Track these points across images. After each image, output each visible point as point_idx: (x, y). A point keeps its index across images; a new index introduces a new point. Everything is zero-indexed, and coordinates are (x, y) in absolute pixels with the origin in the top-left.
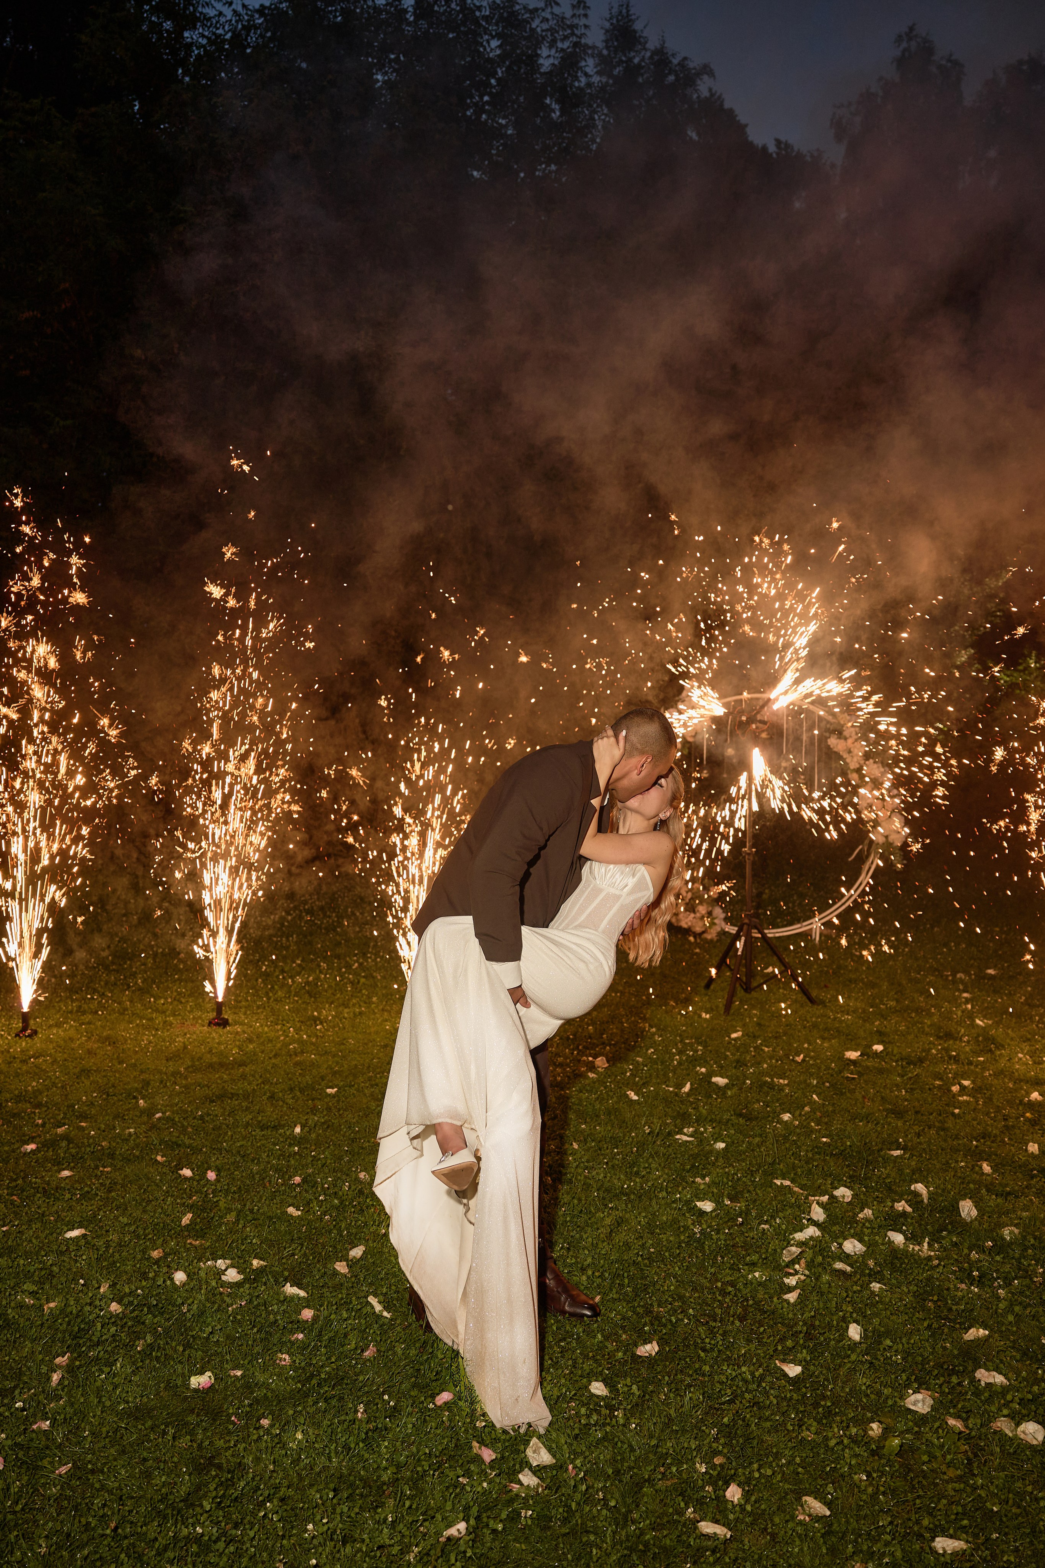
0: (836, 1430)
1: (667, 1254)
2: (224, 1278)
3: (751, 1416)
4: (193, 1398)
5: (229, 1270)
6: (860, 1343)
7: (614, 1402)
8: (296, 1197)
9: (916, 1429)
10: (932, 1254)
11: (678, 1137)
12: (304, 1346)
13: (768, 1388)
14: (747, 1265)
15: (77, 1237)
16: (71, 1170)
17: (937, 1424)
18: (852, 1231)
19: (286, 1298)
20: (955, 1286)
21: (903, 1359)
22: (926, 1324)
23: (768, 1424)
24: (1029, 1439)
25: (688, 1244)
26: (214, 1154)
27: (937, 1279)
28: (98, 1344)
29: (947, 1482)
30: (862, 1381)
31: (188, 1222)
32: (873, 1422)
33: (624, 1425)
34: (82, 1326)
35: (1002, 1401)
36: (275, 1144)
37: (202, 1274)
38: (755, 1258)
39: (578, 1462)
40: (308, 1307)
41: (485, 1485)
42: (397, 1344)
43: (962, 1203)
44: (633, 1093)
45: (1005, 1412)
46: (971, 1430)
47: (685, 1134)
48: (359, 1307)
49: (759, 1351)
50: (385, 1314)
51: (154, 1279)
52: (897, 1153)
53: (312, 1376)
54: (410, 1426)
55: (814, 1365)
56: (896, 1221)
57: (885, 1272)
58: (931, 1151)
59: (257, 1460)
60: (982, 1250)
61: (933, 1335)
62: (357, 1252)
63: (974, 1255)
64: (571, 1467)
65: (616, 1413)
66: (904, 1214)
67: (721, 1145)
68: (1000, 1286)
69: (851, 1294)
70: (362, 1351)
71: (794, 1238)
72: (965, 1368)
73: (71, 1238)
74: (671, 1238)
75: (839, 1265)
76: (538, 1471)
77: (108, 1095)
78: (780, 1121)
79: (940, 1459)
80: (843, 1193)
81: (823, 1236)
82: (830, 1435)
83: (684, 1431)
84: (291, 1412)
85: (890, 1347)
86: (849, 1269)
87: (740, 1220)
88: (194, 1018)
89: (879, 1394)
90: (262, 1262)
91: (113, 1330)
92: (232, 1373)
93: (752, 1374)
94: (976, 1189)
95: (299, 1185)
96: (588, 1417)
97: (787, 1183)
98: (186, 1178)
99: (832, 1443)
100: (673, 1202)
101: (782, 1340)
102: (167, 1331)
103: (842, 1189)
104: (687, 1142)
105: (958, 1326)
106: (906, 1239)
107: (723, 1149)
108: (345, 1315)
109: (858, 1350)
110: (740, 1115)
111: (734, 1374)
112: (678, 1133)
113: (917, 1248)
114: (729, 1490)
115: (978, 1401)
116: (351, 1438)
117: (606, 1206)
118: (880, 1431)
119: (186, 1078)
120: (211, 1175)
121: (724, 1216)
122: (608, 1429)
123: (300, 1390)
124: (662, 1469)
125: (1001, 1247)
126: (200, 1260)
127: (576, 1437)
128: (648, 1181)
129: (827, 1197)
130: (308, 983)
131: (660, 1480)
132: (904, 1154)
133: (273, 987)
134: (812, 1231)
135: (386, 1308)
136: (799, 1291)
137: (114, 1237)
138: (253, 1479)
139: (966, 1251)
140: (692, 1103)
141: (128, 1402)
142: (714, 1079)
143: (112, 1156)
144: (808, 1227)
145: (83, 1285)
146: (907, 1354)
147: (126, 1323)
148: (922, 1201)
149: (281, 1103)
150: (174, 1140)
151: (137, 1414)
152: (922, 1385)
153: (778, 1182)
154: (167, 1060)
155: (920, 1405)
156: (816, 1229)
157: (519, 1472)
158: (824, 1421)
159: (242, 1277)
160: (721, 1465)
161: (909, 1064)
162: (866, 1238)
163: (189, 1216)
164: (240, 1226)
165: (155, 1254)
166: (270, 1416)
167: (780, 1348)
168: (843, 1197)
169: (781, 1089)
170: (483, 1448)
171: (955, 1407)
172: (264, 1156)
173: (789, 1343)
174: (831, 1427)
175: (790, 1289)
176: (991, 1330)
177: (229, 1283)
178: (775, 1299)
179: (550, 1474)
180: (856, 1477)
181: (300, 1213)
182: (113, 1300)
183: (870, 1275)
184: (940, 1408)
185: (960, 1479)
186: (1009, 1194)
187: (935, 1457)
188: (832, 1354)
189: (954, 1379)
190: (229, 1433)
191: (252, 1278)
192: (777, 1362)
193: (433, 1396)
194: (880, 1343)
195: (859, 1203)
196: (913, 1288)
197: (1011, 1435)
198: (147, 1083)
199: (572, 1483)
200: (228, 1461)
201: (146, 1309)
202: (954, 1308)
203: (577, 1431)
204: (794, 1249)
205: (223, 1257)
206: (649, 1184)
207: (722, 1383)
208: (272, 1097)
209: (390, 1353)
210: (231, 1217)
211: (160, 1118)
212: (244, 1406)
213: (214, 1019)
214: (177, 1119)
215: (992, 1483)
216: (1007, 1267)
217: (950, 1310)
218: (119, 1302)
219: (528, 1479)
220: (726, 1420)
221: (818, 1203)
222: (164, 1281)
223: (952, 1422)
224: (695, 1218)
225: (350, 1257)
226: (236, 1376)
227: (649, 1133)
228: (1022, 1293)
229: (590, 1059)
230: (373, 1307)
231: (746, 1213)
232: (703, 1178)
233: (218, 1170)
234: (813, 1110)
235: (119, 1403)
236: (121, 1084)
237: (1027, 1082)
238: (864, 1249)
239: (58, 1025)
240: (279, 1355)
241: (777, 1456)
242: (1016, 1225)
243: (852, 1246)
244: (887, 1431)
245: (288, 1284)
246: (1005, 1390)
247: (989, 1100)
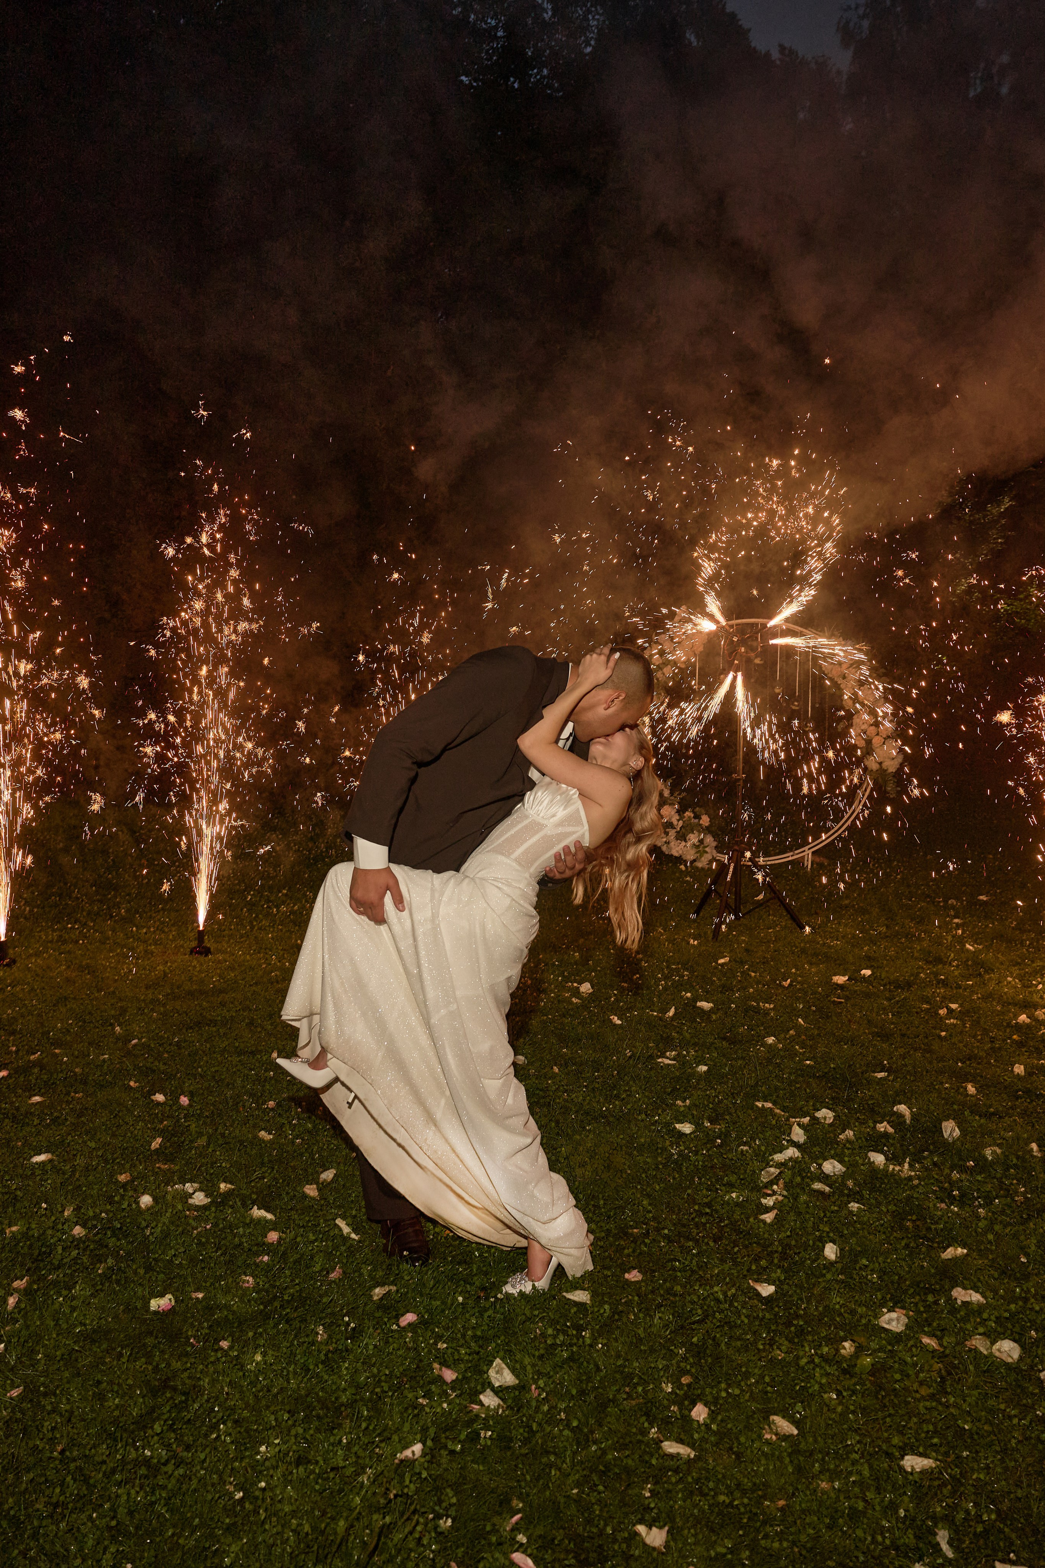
0: (807, 1349)
1: (643, 1176)
2: (191, 1201)
3: (721, 1336)
4: (152, 1320)
5: (197, 1194)
6: (836, 1262)
7: (582, 1322)
8: (268, 1121)
9: (890, 1348)
10: (913, 1173)
11: (660, 1060)
12: (268, 1267)
13: (739, 1307)
14: (724, 1185)
15: (43, 1162)
16: (41, 1096)
17: (911, 1343)
18: (833, 1152)
19: (252, 1220)
20: (935, 1205)
21: (879, 1278)
22: (903, 1243)
23: (739, 1343)
24: (1004, 1357)
25: (665, 1165)
26: (189, 1079)
27: (917, 1198)
28: (59, 1267)
29: (919, 1400)
30: (836, 1300)
31: (158, 1146)
32: (846, 1341)
33: (591, 1346)
34: (44, 1250)
35: (978, 1320)
36: (251, 1070)
37: (169, 1197)
38: (733, 1178)
39: (541, 1383)
40: (274, 1229)
41: (445, 1405)
42: (363, 1266)
43: (944, 1124)
44: (616, 1018)
45: (981, 1330)
46: (945, 1348)
47: (667, 1058)
48: (327, 1229)
49: (732, 1271)
50: (353, 1236)
51: (119, 1203)
52: (881, 1075)
53: (275, 1297)
54: (371, 1347)
55: (788, 1284)
56: (877, 1142)
57: (864, 1192)
58: (915, 1073)
59: (213, 1382)
60: (963, 1169)
61: (910, 1255)
62: (328, 1175)
63: (955, 1175)
64: (533, 1387)
65: (584, 1333)
66: (885, 1135)
67: (704, 1068)
68: (980, 1206)
69: (828, 1214)
70: (328, 1273)
71: (773, 1159)
72: (942, 1287)
73: (37, 1163)
74: (648, 1160)
75: (817, 1186)
76: (499, 1392)
77: (84, 1022)
78: (764, 1044)
79: (913, 1376)
80: (826, 1115)
81: (803, 1158)
82: (801, 1353)
83: (652, 1350)
84: (251, 1334)
85: (866, 1266)
86: (827, 1189)
87: (719, 1141)
88: (175, 947)
89: (853, 1312)
90: (229, 1186)
91: (75, 1253)
92: (194, 1295)
93: (725, 1294)
94: (960, 1110)
95: (272, 1109)
96: (555, 1337)
97: (769, 1105)
98: (159, 1104)
99: (803, 1362)
100: (653, 1124)
101: (757, 1260)
102: (128, 1254)
103: (824, 1110)
104: (669, 1065)
105: (936, 1245)
106: (887, 1159)
107: (705, 1072)
108: (312, 1237)
109: (834, 1270)
110: (724, 1039)
111: (706, 1293)
112: (660, 1057)
113: (897, 1168)
114: (695, 1409)
115: (954, 1320)
116: (310, 1360)
117: (584, 1128)
118: (853, 1349)
119: (164, 1005)
120: (184, 1100)
121: (703, 1138)
122: (575, 1349)
123: (262, 1311)
124: (627, 1389)
125: (983, 1166)
126: (167, 1184)
127: (541, 1357)
128: (628, 1103)
129: (808, 1118)
130: (293, 912)
131: (624, 1399)
132: (888, 1076)
133: (257, 916)
134: (791, 1152)
135: (355, 1231)
136: (775, 1211)
137: (80, 1161)
138: (208, 1401)
139: (947, 1171)
140: (676, 1027)
141: (85, 1325)
142: (699, 1004)
143: (85, 1083)
144: (787, 1148)
145: (46, 1209)
146: (883, 1273)
147: (88, 1246)
148: (905, 1122)
149: (259, 1029)
150: (148, 1065)
151: (91, 1337)
152: (896, 1303)
153: (759, 1104)
154: (146, 988)
155: (894, 1323)
156: (795, 1150)
157: (481, 1393)
158: (796, 1340)
159: (209, 1200)
160: (689, 1385)
161: (897, 988)
162: (846, 1159)
163: (159, 1140)
164: (210, 1150)
165: (122, 1178)
166: (230, 1339)
167: (754, 1267)
168: (825, 1118)
169: (766, 1013)
170: (444, 1369)
171: (929, 1325)
172: (239, 1081)
173: (763, 1263)
174: (803, 1346)
175: (767, 1210)
176: (970, 1249)
177: (197, 1206)
178: (751, 1220)
179: (512, 1395)
180: (826, 1396)
181: (271, 1137)
182: (76, 1224)
183: (848, 1196)
184: (915, 1327)
185: (932, 1397)
186: (993, 1114)
187: (908, 1376)
188: (807, 1274)
189: (930, 1298)
190: (187, 1354)
191: (219, 1202)
192: (750, 1281)
193: (397, 1317)
194: (856, 1262)
195: (841, 1124)
196: (892, 1207)
197: (985, 1353)
198: (123, 1011)
199: (534, 1404)
200: (184, 1384)
201: (109, 1233)
202: (933, 1227)
203: (542, 1351)
204: (772, 1170)
205: (191, 1181)
206: (629, 1107)
207: (693, 1302)
208: (251, 1023)
209: (356, 1274)
210: (202, 1141)
211: (135, 1045)
212: (203, 1328)
213: (195, 948)
214: (152, 1046)
215: (965, 1401)
216: (988, 1187)
217: (929, 1229)
218: (84, 1226)
219: (489, 1400)
220: (695, 1340)
221: (799, 1125)
222: (129, 1205)
223: (926, 1340)
224: (673, 1139)
225: (321, 1180)
226: (198, 1298)
227: (630, 1057)
228: (1003, 1212)
229: (575, 985)
230: (341, 1230)
231: (725, 1135)
232: (684, 1101)
233: (191, 1095)
234: (798, 1035)
235: (75, 1326)
236: (98, 1012)
237: (1016, 1005)
238: (844, 1169)
239: (37, 954)
240: (244, 1277)
241: (747, 1375)
242: (999, 1146)
243: (831, 1167)
244: (860, 1349)
245: (256, 1207)
246: (981, 1308)
247: (976, 1023)
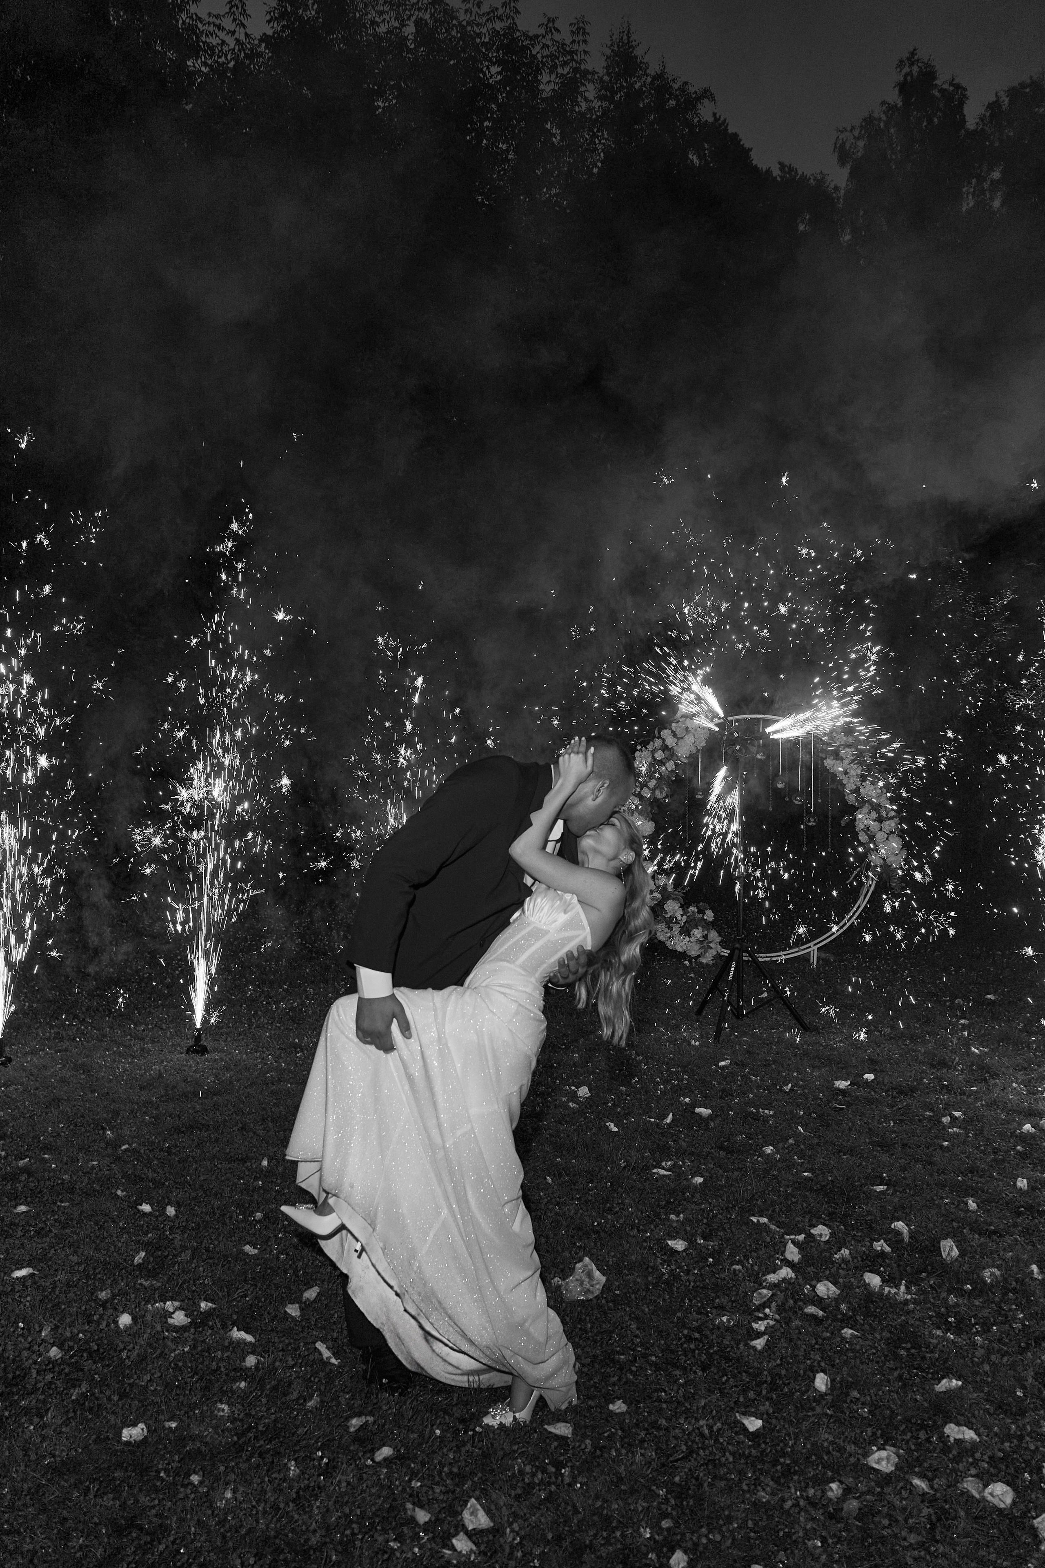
0: (793, 1490)
1: (633, 1296)
2: (170, 1321)
3: (705, 1475)
4: (123, 1452)
5: (177, 1313)
6: (826, 1394)
7: (562, 1458)
8: (254, 1234)
9: (878, 1490)
10: (909, 1297)
11: (655, 1171)
12: (246, 1394)
13: (725, 1443)
14: (716, 1308)
15: (24, 1277)
16: (28, 1205)
17: (901, 1484)
18: (827, 1272)
19: (231, 1342)
20: (930, 1332)
21: (870, 1412)
22: (896, 1374)
23: (723, 1484)
24: (995, 1501)
25: (655, 1285)
26: (177, 1188)
27: (912, 1325)
28: (29, 1394)
29: (906, 1548)
30: (825, 1436)
31: (141, 1261)
32: (834, 1482)
33: (569, 1485)
34: (18, 1373)
35: (970, 1460)
36: (240, 1178)
37: (149, 1318)
38: (724, 1300)
39: (516, 1526)
40: (253, 1353)
41: (416, 1550)
42: (341, 1394)
43: (943, 1243)
44: (612, 1125)
45: (973, 1471)
46: (936, 1490)
47: (663, 1168)
48: (306, 1353)
49: (720, 1403)
50: (333, 1361)
51: (98, 1323)
52: (881, 1188)
53: (250, 1428)
54: (344, 1484)
55: (777, 1418)
56: (874, 1262)
57: (858, 1318)
58: (916, 1186)
59: (181, 1520)
60: (961, 1293)
61: (904, 1385)
62: (311, 1294)
63: (952, 1299)
64: (508, 1530)
65: (563, 1471)
66: (883, 1253)
67: (700, 1180)
68: (977, 1333)
69: (820, 1341)
70: (305, 1401)
71: (766, 1280)
72: (935, 1422)
73: (17, 1278)
74: (638, 1280)
75: (811, 1309)
76: (471, 1535)
77: (76, 1126)
78: (762, 1154)
79: (902, 1521)
80: (822, 1231)
81: (797, 1278)
82: (787, 1496)
83: (633, 1491)
84: (222, 1468)
85: (858, 1399)
86: (821, 1313)
87: (711, 1260)
88: (173, 1045)
89: (842, 1450)
90: (210, 1304)
91: (49, 1377)
92: (167, 1424)
93: (710, 1427)
94: (959, 1227)
95: (259, 1221)
96: (533, 1475)
97: (764, 1220)
98: (145, 1214)
99: (789, 1504)
100: (645, 1241)
101: (745, 1391)
102: (104, 1378)
103: (820, 1226)
104: (664, 1176)
105: (930, 1376)
106: (883, 1281)
107: (700, 1184)
108: (291, 1363)
109: (824, 1403)
110: (721, 1148)
111: (691, 1428)
112: (655, 1167)
113: (893, 1291)
114: (674, 1557)
115: (946, 1459)
116: (281, 1498)
117: (575, 1244)
118: (840, 1491)
119: (157, 1108)
120: (171, 1211)
121: (696, 1255)
122: (553, 1488)
123: (235, 1443)
124: (605, 1534)
125: (981, 1288)
126: (148, 1302)
127: (518, 1497)
128: (620, 1218)
129: (803, 1236)
130: (292, 1009)
131: (602, 1545)
132: (887, 1190)
133: (256, 1013)
134: (785, 1272)
135: (336, 1355)
136: (766, 1337)
137: (62, 1277)
138: (173, 1542)
139: (944, 1295)
140: (673, 1135)
141: (54, 1456)
142: (697, 1110)
143: (72, 1190)
144: (781, 1268)
145: (23, 1329)
146: (874, 1407)
147: (62, 1370)
148: (903, 1240)
149: (251, 1134)
150: (138, 1173)
151: (58, 1470)
152: (887, 1441)
153: (754, 1219)
154: (141, 1089)
155: (884, 1463)
156: (789, 1270)
157: (453, 1537)
158: (782, 1481)
159: (189, 1320)
160: (668, 1529)
161: (899, 1093)
162: (841, 1280)
163: (143, 1254)
164: (193, 1265)
165: (103, 1295)
166: (201, 1473)
167: (741, 1399)
168: (821, 1235)
169: (766, 1119)
170: (417, 1509)
171: (920, 1465)
172: (227, 1190)
173: (751, 1395)
174: (789, 1487)
175: (759, 1335)
176: (965, 1382)
177: (176, 1326)
178: (741, 1346)
179: (485, 1539)
180: (810, 1543)
181: (256, 1251)
182: (53, 1345)
183: (842, 1321)
184: (905, 1467)
185: (921, 1545)
186: (994, 1232)
187: (897, 1521)
188: (797, 1407)
189: (922, 1435)
190: (157, 1491)
191: (199, 1321)
192: (737, 1415)
193: (373, 1451)
194: (847, 1395)
195: (836, 1242)
196: (886, 1334)
197: (977, 1496)
198: (116, 1113)
199: (507, 1550)
200: (150, 1522)
201: (85, 1355)
202: (928, 1355)
203: (519, 1491)
204: (765, 1291)
205: (172, 1299)
206: (621, 1221)
207: (676, 1438)
208: (243, 1128)
209: (334, 1403)
210: (186, 1256)
211: (126, 1150)
212: (173, 1461)
213: (192, 1046)
214: (142, 1151)
215: (955, 1550)
216: (985, 1312)
217: (923, 1358)
218: (60, 1347)
219: (462, 1544)
220: (677, 1479)
221: (793, 1242)
222: (108, 1325)
223: (917, 1482)
224: (665, 1257)
225: (304, 1299)
226: (171, 1428)
227: (625, 1167)
228: (1000, 1340)
229: (573, 1088)
230: (320, 1354)
231: (716, 1254)
232: (678, 1215)
233: (178, 1206)
234: (797, 1143)
235: (45, 1457)
236: (91, 1114)
237: (1020, 1113)
238: (838, 1292)
239: (33, 1052)
240: (219, 1406)
241: (729, 1519)
242: (999, 1267)
243: (824, 1289)
244: (847, 1491)
245: (235, 1329)
246: (974, 1446)
247: (979, 1133)
